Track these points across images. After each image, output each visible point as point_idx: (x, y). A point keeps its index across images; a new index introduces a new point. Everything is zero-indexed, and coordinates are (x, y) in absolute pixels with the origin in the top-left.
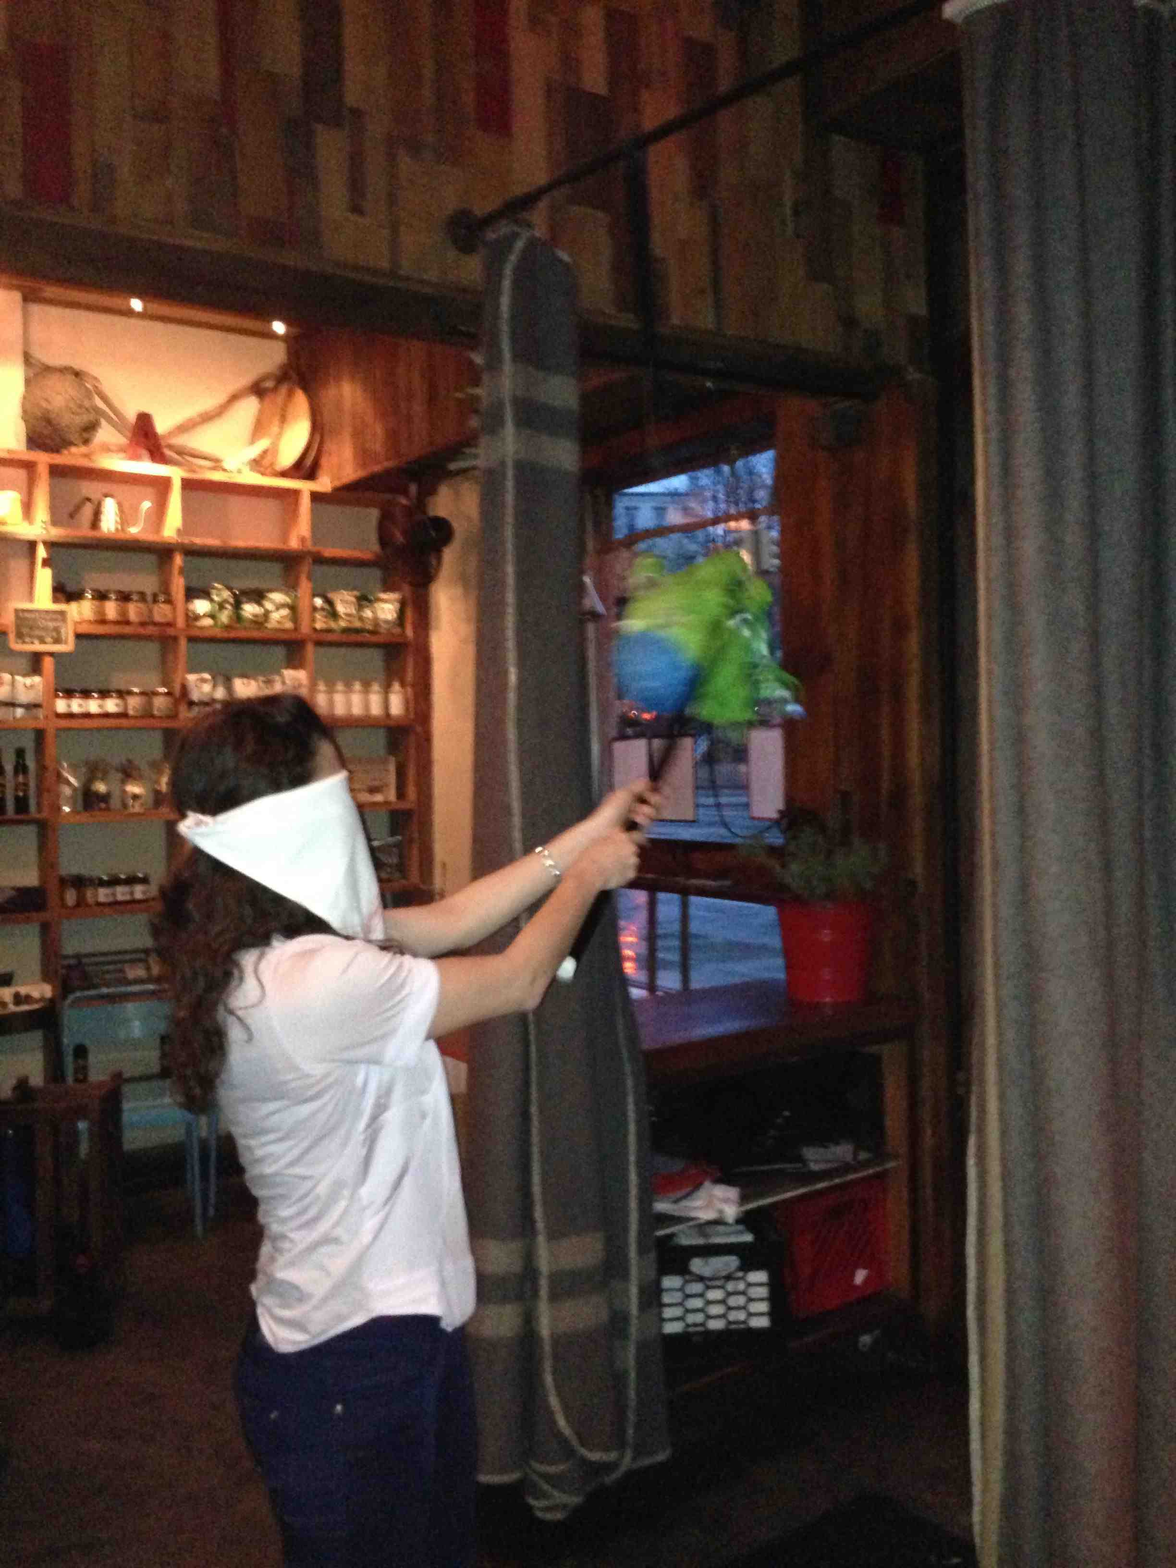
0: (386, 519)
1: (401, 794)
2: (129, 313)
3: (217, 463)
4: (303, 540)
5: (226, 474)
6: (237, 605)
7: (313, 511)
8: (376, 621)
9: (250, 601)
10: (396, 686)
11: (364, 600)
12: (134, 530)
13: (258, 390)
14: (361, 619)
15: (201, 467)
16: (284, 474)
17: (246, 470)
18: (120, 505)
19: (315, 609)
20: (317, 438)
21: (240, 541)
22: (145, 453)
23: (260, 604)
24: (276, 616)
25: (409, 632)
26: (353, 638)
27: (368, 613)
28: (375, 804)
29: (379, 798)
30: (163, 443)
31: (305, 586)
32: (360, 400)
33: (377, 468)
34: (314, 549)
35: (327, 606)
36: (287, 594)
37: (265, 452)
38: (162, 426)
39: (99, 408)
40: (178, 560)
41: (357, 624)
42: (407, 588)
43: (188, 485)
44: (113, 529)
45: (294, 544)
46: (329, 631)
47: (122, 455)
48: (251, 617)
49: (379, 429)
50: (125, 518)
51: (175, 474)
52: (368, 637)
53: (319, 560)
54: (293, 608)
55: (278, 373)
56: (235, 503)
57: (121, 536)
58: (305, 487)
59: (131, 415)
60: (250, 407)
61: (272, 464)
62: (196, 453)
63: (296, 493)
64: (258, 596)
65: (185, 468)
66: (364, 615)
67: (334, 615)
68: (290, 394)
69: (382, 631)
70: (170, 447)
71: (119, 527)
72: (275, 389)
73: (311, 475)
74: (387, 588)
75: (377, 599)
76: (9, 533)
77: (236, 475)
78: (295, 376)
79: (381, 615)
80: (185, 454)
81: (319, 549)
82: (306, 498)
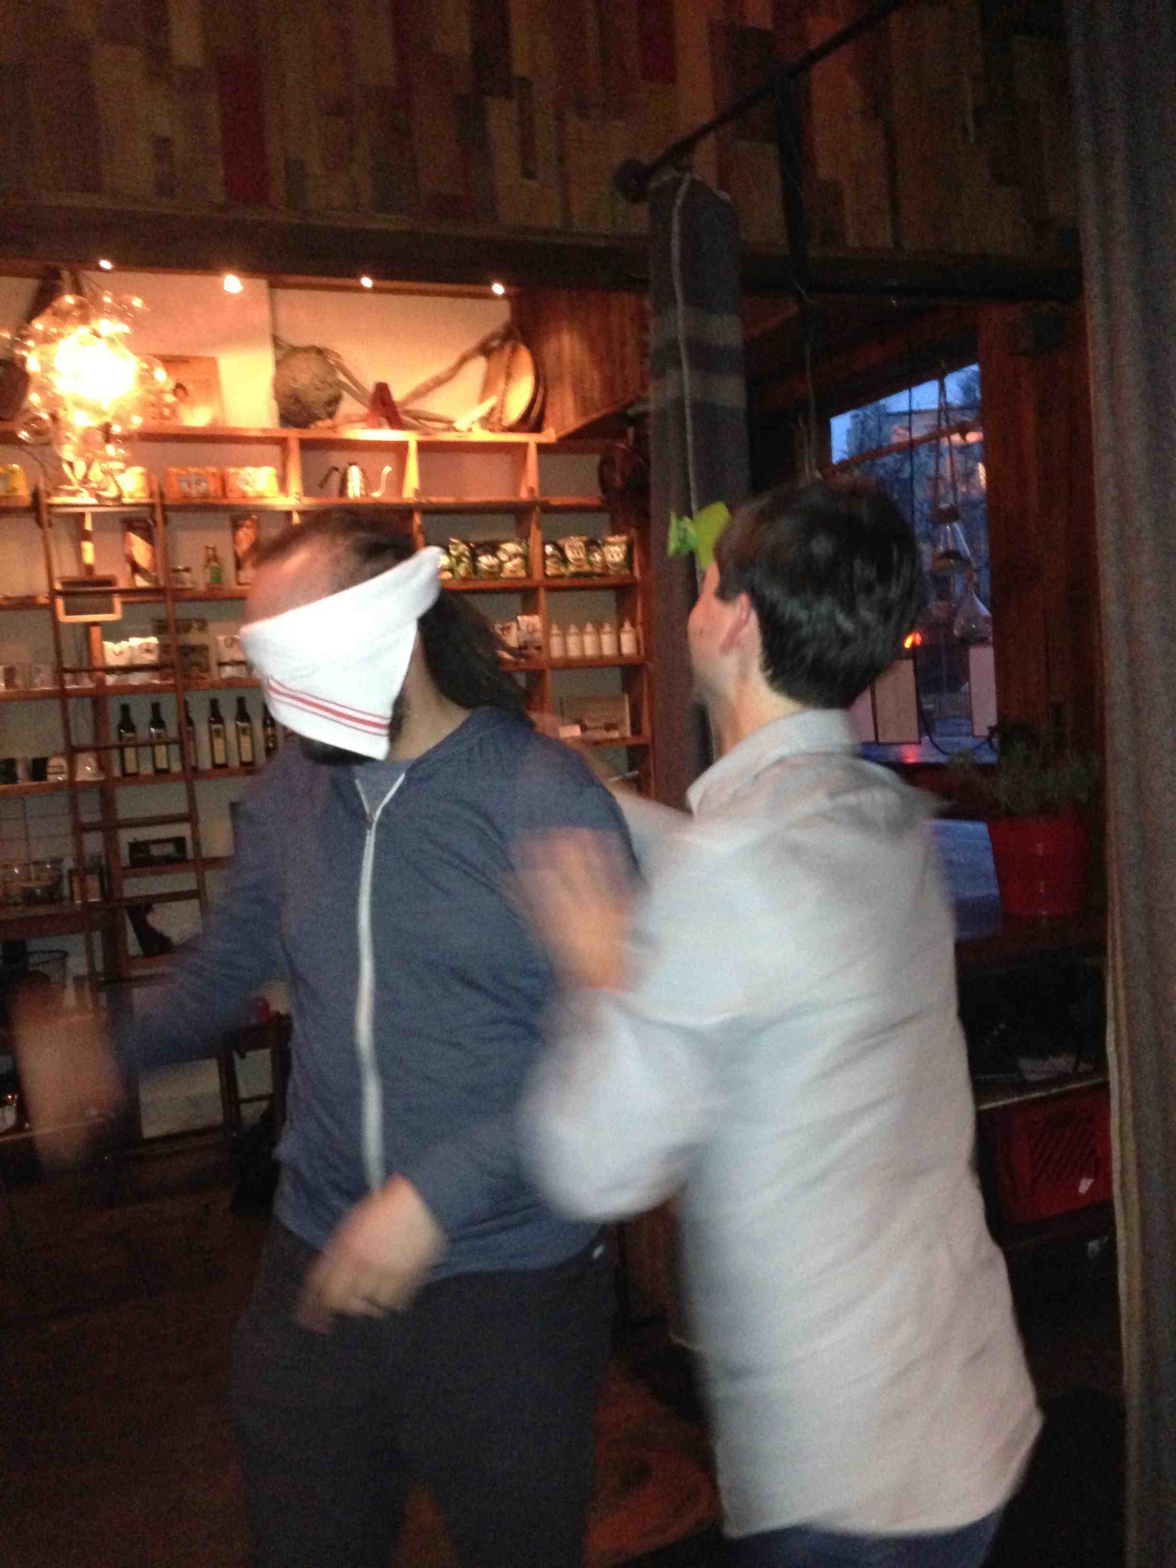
0: (606, 464)
1: (636, 729)
2: (361, 289)
3: (449, 425)
4: (531, 490)
5: (459, 434)
6: (474, 558)
7: (540, 464)
8: (605, 565)
9: (486, 553)
10: (627, 626)
11: (592, 544)
12: (377, 494)
13: (485, 350)
14: (590, 563)
15: (434, 429)
16: (511, 429)
17: (477, 428)
18: (363, 471)
19: (545, 556)
20: (541, 390)
21: (473, 498)
22: (383, 420)
23: (494, 555)
24: (509, 565)
25: (637, 573)
26: (584, 581)
27: (597, 557)
28: (612, 740)
29: (615, 734)
30: (399, 409)
31: (536, 536)
32: (578, 351)
33: (595, 416)
34: (544, 499)
35: (557, 553)
36: (520, 544)
37: (492, 410)
38: (398, 394)
39: (340, 382)
40: (417, 519)
41: (586, 568)
42: (633, 532)
43: (422, 447)
44: (358, 494)
45: (524, 495)
46: (561, 576)
47: (363, 424)
48: (486, 568)
49: (596, 376)
50: (369, 483)
51: (411, 438)
52: (597, 580)
53: (547, 509)
54: (525, 557)
55: (502, 330)
56: (469, 460)
57: (368, 501)
58: (531, 439)
59: (369, 384)
60: (478, 367)
61: (500, 420)
62: (430, 416)
63: (524, 446)
64: (492, 548)
65: (420, 432)
66: (591, 558)
67: (565, 560)
68: (514, 350)
69: (611, 573)
70: (407, 413)
71: (364, 493)
72: (501, 347)
73: (537, 428)
74: (615, 532)
75: (605, 543)
76: (268, 506)
77: (467, 434)
78: (518, 333)
79: (609, 558)
80: (420, 418)
81: (547, 498)
82: (532, 452)
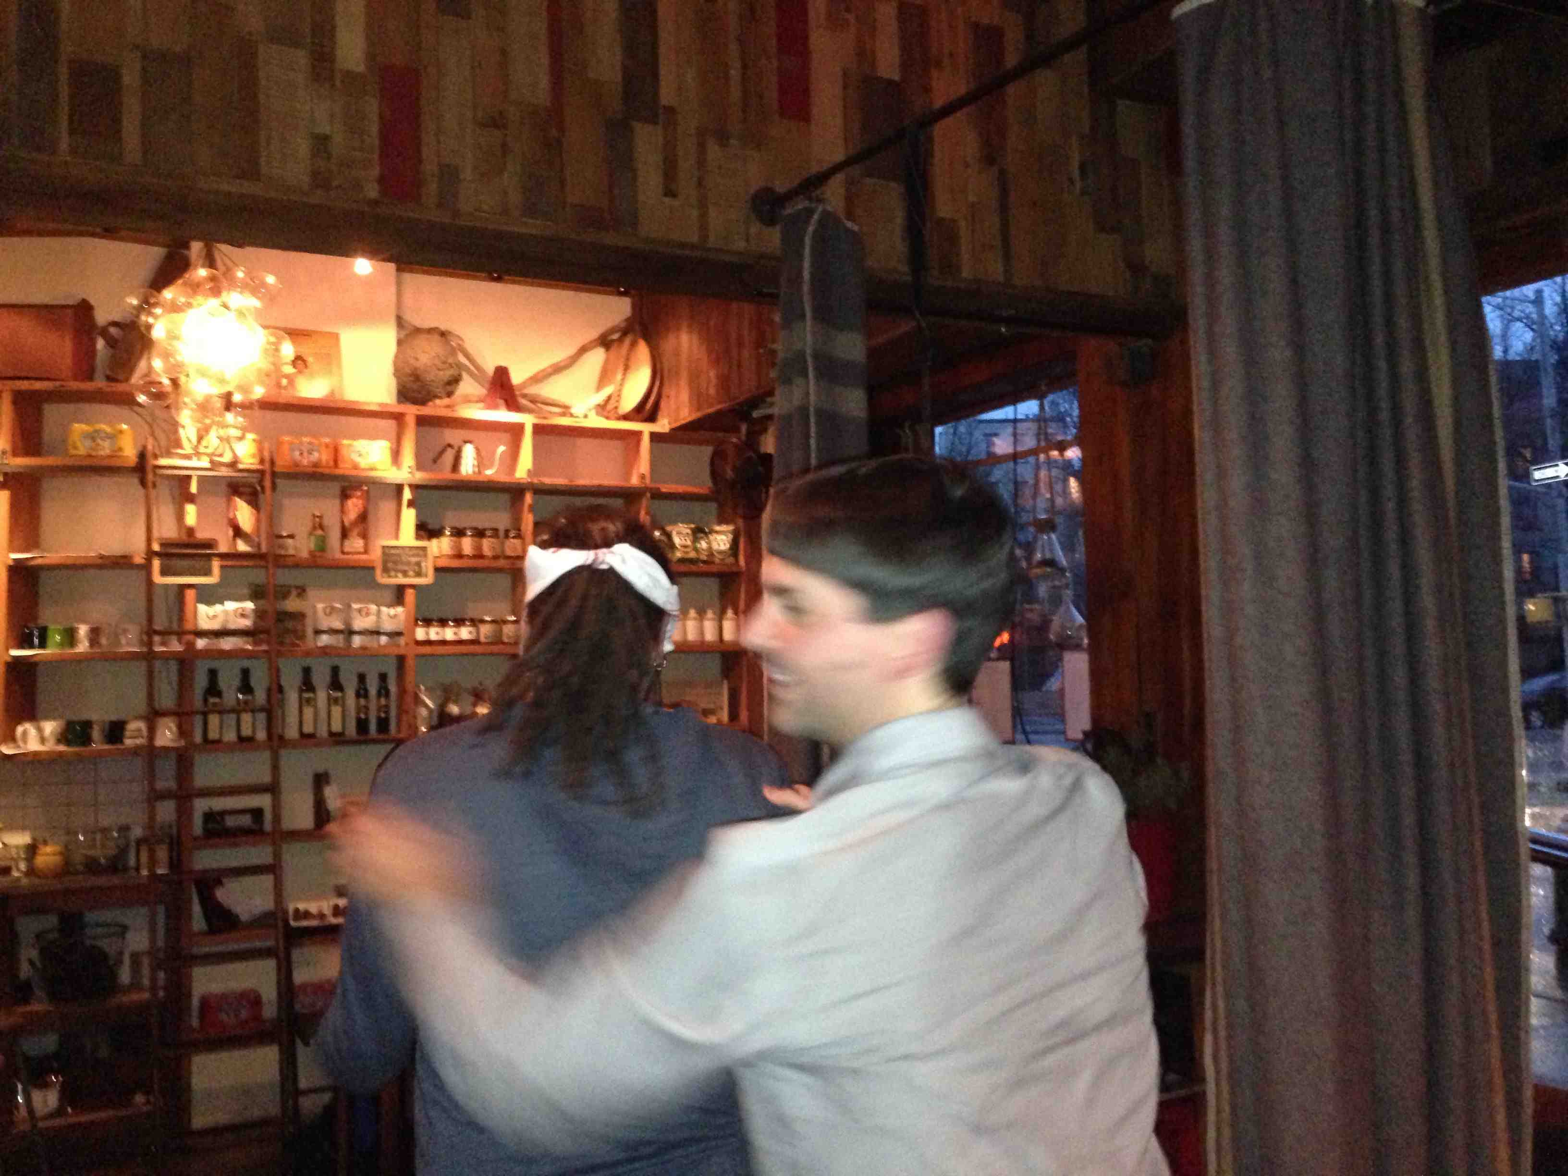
0: (717, 458)
1: (734, 714)
3: (566, 410)
4: (643, 477)
5: (572, 419)
7: (652, 451)
8: (711, 553)
10: (730, 613)
11: (699, 532)
12: (489, 472)
13: (605, 342)
14: (696, 550)
15: (552, 413)
16: (626, 417)
17: (592, 415)
18: (478, 450)
20: (657, 383)
21: (584, 481)
22: (501, 402)
25: (742, 561)
27: (703, 545)
30: (517, 393)
32: (696, 349)
33: (711, 410)
34: (653, 485)
37: (609, 398)
38: (516, 378)
39: (461, 363)
40: (529, 498)
41: (692, 555)
42: (740, 522)
43: (538, 430)
44: (470, 472)
45: (635, 481)
47: (481, 405)
49: (712, 374)
50: (482, 461)
51: (528, 420)
52: (703, 567)
53: (657, 495)
55: (623, 325)
56: (583, 445)
57: (480, 478)
58: (646, 428)
59: (490, 369)
60: (597, 358)
61: (616, 408)
62: (547, 401)
63: (638, 434)
65: (536, 415)
66: (699, 546)
67: (672, 546)
68: (633, 344)
69: (717, 561)
70: (525, 396)
71: (476, 470)
72: (620, 340)
73: (651, 418)
74: (722, 520)
75: (712, 531)
76: (381, 478)
77: (582, 420)
78: (637, 327)
79: (715, 546)
80: (536, 402)
81: (657, 486)
82: (646, 439)
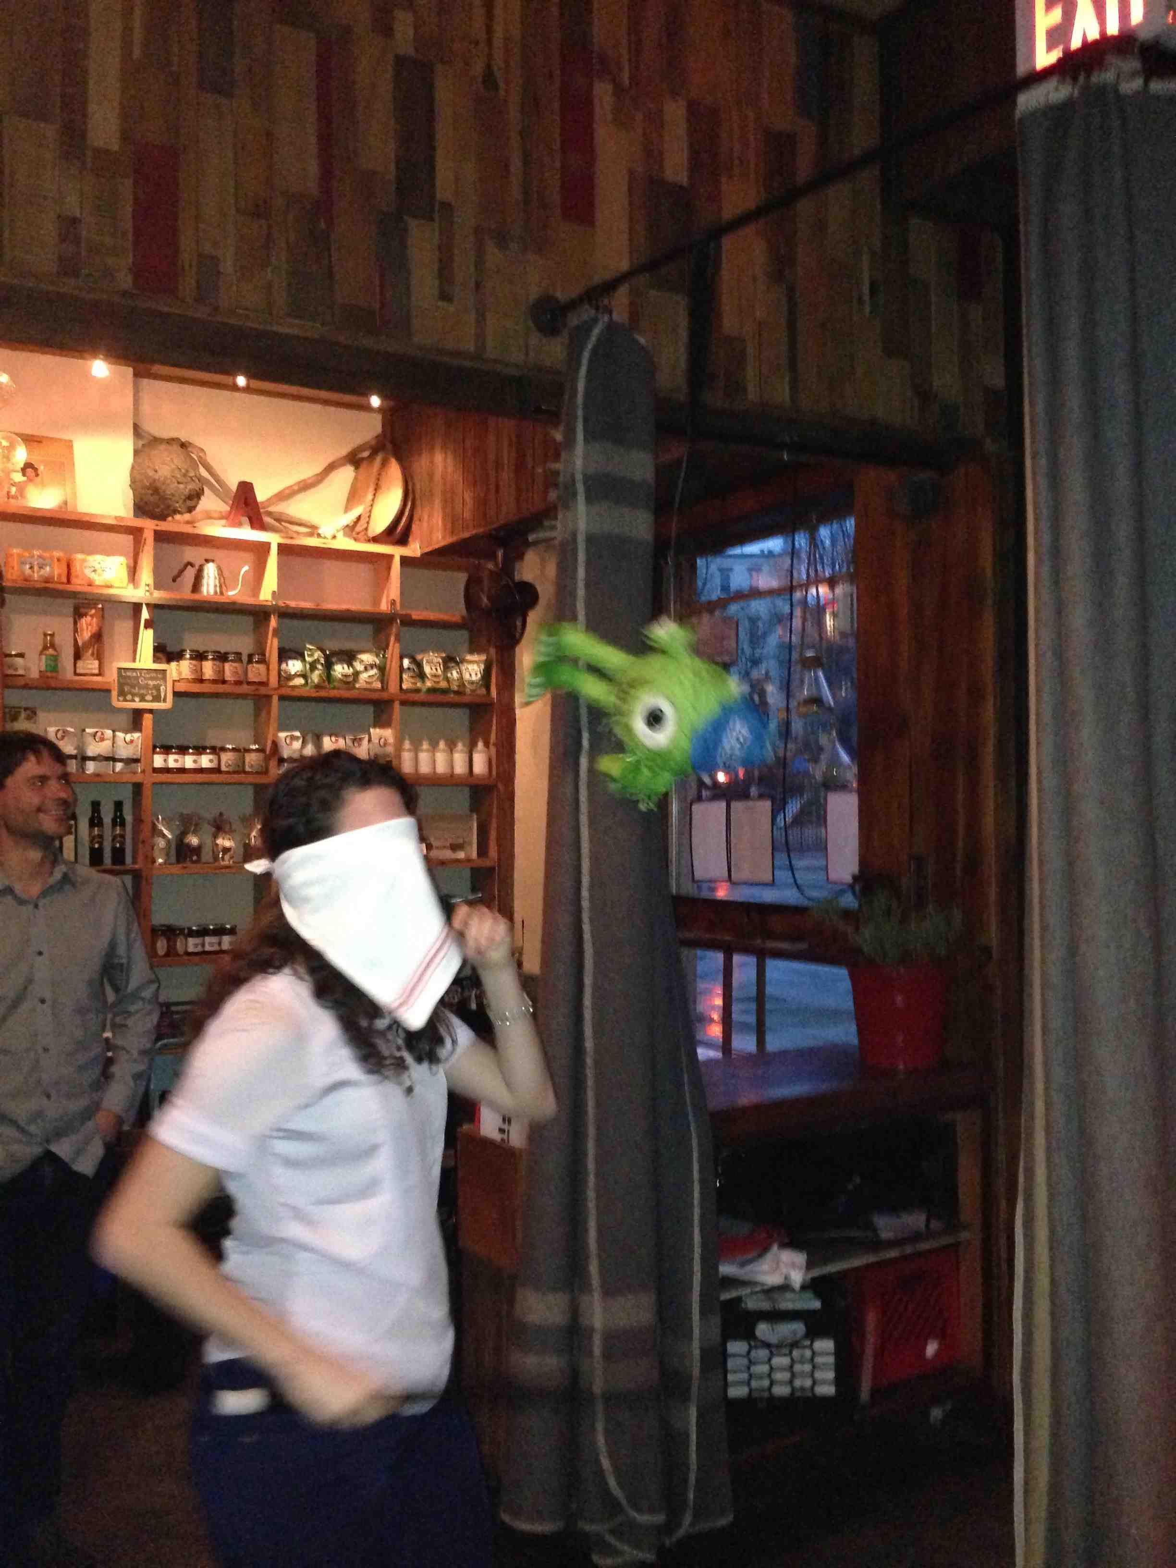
0: (472, 585)
1: (483, 850)
2: (235, 388)
3: (313, 531)
4: (393, 603)
5: (320, 540)
6: (329, 666)
7: (403, 576)
8: (462, 682)
9: (341, 661)
10: (480, 745)
11: (450, 661)
12: (233, 594)
13: (354, 459)
14: (447, 680)
15: (298, 533)
16: (375, 540)
17: (340, 535)
18: (220, 569)
19: (402, 669)
20: (409, 505)
21: (332, 605)
22: (245, 520)
23: (350, 664)
24: (364, 676)
25: (494, 693)
26: (440, 698)
27: (455, 674)
28: (458, 861)
29: (461, 855)
30: (262, 510)
31: (394, 649)
32: (450, 469)
33: (466, 535)
34: (404, 612)
35: (413, 666)
36: (377, 656)
37: (358, 519)
38: (261, 495)
39: (203, 477)
40: (273, 622)
41: (443, 684)
42: (492, 651)
43: (283, 549)
44: (212, 592)
45: (384, 607)
46: (418, 691)
47: (223, 522)
48: (340, 676)
49: (468, 496)
50: (223, 583)
51: (273, 539)
52: (452, 697)
53: (408, 622)
54: (382, 669)
55: (373, 443)
56: (331, 567)
57: (222, 599)
58: (397, 552)
59: (233, 484)
60: (346, 475)
61: (366, 529)
62: (293, 520)
63: (388, 558)
64: (349, 657)
65: (282, 534)
66: (449, 675)
67: (422, 675)
68: (384, 464)
69: (468, 691)
70: (270, 514)
71: (218, 590)
72: (372, 457)
73: (403, 541)
74: (474, 649)
75: (463, 661)
76: (119, 596)
77: (330, 541)
78: (389, 446)
79: (466, 676)
80: (283, 521)
81: (409, 612)
82: (396, 563)
